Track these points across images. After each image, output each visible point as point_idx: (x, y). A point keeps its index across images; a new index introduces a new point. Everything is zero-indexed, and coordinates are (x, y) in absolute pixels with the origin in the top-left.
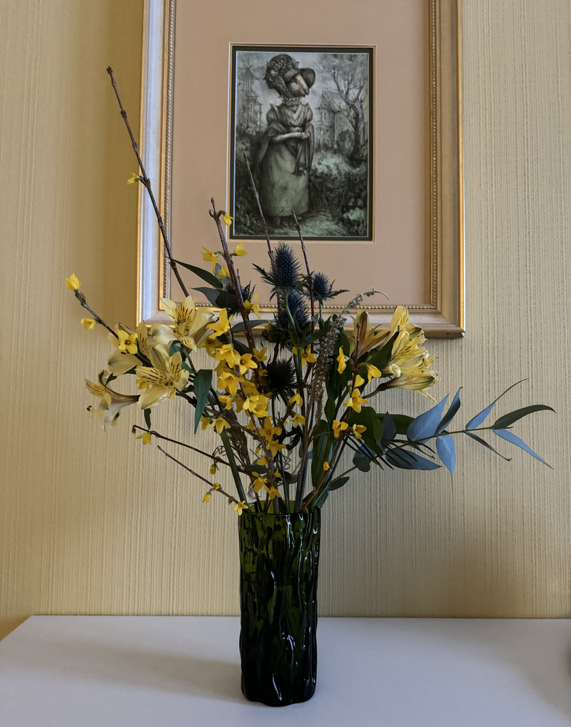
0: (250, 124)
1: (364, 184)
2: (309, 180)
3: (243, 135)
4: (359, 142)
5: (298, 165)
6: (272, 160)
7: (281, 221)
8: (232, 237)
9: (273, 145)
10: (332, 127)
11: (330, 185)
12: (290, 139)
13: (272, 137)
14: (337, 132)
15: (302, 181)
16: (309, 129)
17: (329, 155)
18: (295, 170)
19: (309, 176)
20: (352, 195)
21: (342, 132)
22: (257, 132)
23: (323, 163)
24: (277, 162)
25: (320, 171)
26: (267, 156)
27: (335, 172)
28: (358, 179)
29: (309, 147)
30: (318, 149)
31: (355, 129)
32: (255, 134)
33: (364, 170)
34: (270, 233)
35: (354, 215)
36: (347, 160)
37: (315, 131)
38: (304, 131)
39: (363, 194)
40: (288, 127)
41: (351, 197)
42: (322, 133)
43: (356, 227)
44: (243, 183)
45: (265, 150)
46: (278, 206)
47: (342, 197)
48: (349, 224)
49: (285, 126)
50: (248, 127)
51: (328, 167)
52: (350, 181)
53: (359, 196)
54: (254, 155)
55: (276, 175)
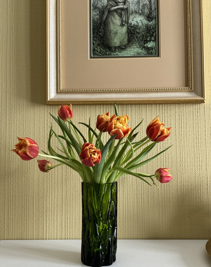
0: (99, 2)
1: (155, 30)
2: (128, 29)
3: (95, 7)
4: (152, 9)
5: (122, 21)
6: (110, 19)
7: (115, 49)
8: (91, 57)
9: (110, 12)
10: (138, 2)
11: (138, 31)
12: (118, 9)
13: (110, 8)
14: (141, 5)
15: (124, 29)
16: (128, 4)
17: (137, 16)
18: (121, 24)
19: (128, 27)
20: (149, 35)
21: (143, 4)
22: (102, 6)
23: (134, 20)
24: (112, 20)
25: (133, 24)
26: (107, 18)
27: (140, 24)
28: (152, 27)
29: (127, 12)
30: (132, 13)
31: (150, 3)
32: (101, 7)
33: (154, 23)
34: (109, 55)
35: (150, 45)
36: (146, 18)
37: (130, 4)
38: (125, 5)
39: (154, 34)
41: (148, 36)
42: (134, 5)
43: (151, 51)
44: (96, 31)
45: (106, 14)
46: (113, 41)
47: (144, 36)
48: (148, 49)
49: (115, 2)
50: (98, 4)
51: (137, 22)
52: (148, 29)
53: (152, 35)
54: (101, 17)
55: (112, 27)
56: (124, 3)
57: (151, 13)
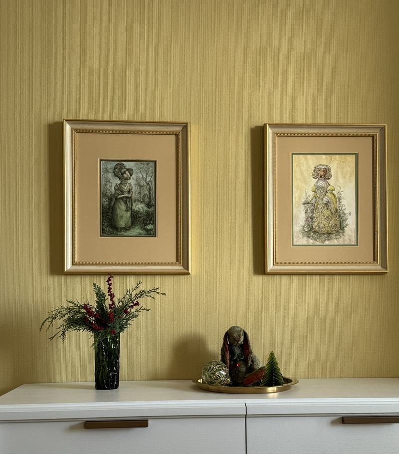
1: (153, 215)
2: (132, 213)
3: (105, 195)
4: (151, 198)
5: (127, 207)
6: (117, 205)
7: (121, 229)
9: (117, 199)
10: (140, 192)
11: (140, 215)
12: (124, 197)
13: (117, 196)
14: (142, 194)
15: (129, 214)
16: (131, 193)
17: (139, 203)
18: (126, 209)
21: (144, 194)
22: (110, 194)
23: (137, 206)
24: (119, 206)
25: (135, 210)
26: (114, 204)
27: (141, 210)
28: (151, 213)
29: (131, 200)
30: (135, 201)
31: (149, 193)
33: (153, 210)
34: (116, 234)
35: (149, 227)
36: (146, 205)
38: (129, 194)
39: (153, 219)
40: (123, 192)
41: (148, 220)
42: (136, 195)
43: (150, 232)
44: (105, 215)
45: (114, 201)
46: (119, 224)
47: (144, 220)
48: (147, 230)
49: (121, 192)
50: (107, 192)
51: (139, 208)
52: (147, 214)
53: (151, 220)
54: (110, 204)
55: (118, 212)
56: (129, 192)
57: (150, 202)
